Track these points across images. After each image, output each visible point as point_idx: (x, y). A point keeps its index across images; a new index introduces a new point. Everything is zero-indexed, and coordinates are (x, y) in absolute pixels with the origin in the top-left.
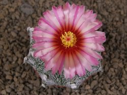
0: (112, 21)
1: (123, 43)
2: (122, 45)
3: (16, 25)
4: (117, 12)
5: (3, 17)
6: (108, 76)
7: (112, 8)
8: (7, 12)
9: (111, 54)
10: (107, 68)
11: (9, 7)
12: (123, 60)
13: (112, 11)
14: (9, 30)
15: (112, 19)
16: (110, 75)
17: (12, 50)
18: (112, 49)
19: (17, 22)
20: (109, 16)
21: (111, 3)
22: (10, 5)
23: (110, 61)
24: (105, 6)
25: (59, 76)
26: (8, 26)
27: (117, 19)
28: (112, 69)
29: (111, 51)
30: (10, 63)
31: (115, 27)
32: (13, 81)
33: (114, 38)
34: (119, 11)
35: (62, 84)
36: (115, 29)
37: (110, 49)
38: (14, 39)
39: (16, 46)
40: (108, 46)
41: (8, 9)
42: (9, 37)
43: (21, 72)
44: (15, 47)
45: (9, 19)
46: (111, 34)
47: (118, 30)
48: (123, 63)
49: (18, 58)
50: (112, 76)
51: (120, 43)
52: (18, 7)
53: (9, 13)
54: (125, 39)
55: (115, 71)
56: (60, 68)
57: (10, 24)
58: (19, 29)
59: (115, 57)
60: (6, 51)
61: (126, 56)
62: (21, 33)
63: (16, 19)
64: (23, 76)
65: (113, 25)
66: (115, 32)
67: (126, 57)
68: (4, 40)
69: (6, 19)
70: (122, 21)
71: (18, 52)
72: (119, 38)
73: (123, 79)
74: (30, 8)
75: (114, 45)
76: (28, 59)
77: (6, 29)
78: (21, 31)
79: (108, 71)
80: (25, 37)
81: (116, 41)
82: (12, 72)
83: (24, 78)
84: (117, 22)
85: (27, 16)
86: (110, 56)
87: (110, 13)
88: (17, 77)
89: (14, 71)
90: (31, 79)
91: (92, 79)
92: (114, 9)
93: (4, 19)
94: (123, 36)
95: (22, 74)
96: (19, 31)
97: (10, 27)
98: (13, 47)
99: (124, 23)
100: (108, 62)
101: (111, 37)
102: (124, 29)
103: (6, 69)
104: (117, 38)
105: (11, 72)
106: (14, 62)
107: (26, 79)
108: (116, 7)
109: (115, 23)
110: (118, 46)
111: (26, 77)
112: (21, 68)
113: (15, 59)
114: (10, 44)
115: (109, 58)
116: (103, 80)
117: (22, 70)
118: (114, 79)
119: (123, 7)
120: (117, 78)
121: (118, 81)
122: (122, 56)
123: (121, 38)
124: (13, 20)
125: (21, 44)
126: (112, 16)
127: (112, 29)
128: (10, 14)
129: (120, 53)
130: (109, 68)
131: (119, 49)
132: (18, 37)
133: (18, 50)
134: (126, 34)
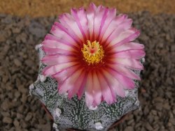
0: (154, 48)
1: (170, 76)
2: (169, 80)
3: (21, 51)
4: (161, 37)
5: (3, 40)
6: (148, 121)
7: (154, 31)
8: (10, 33)
9: (152, 92)
10: (147, 110)
11: (13, 26)
12: (170, 100)
13: (154, 35)
14: (12, 57)
15: (153, 46)
16: (151, 120)
17: (14, 83)
18: (154, 85)
19: (23, 48)
20: (150, 42)
21: (153, 24)
22: (15, 24)
23: (151, 101)
24: (144, 28)
25: (79, 111)
26: (11, 52)
27: (161, 45)
28: (154, 112)
29: (152, 88)
30: (11, 100)
31: (158, 56)
32: (12, 125)
33: (157, 70)
34: (164, 35)
35: (82, 125)
36: (158, 58)
37: (151, 84)
38: (18, 69)
39: (20, 78)
40: (149, 81)
41: (11, 30)
42: (11, 66)
43: (25, 113)
44: (18, 80)
45: (12, 42)
46: (152, 64)
47: (162, 60)
48: (170, 104)
49: (21, 94)
50: (154, 121)
51: (165, 77)
52: (25, 27)
53: (12, 34)
54: (172, 71)
55: (158, 115)
56: (79, 91)
57: (14, 50)
58: (25, 56)
59: (158, 96)
60: (5, 84)
61: (174, 94)
62: (27, 62)
63: (21, 42)
64: (28, 118)
65: (155, 53)
66: (158, 62)
67: (173, 96)
68: (3, 70)
69: (8, 42)
70: (168, 49)
71: (22, 86)
72: (163, 70)
73: (170, 124)
74: (41, 28)
75: (157, 80)
76: (35, 88)
77: (7, 55)
78: (27, 58)
79: (148, 114)
80: (33, 68)
81: (160, 74)
82: (13, 113)
83: (29, 122)
84: (161, 49)
85: (37, 39)
86: (151, 95)
87: (151, 37)
88: (19, 120)
89: (15, 111)
90: (39, 123)
91: (125, 125)
92: (156, 32)
93: (5, 43)
94: (169, 67)
95: (26, 115)
96: (24, 59)
97: (13, 54)
98: (15, 80)
99: (170, 51)
100: (149, 102)
101: (153, 69)
102: (171, 59)
103: (4, 109)
104: (161, 70)
105: (10, 113)
106: (15, 100)
107: (32, 122)
108: (160, 30)
109: (158, 51)
110: (163, 81)
111: (31, 120)
112: (25, 108)
113: (17, 95)
114: (12, 75)
115: (150, 98)
116: (141, 127)
117: (27, 110)
118: (157, 125)
119: (169, 31)
120: (161, 123)
121: (163, 127)
122: (169, 94)
123: (167, 70)
124: (18, 45)
125: (27, 76)
126: (155, 41)
127: (153, 58)
128: (14, 35)
129: (165, 90)
130: (150, 110)
131: (164, 85)
132: (23, 67)
133: (22, 84)
134: (173, 65)
